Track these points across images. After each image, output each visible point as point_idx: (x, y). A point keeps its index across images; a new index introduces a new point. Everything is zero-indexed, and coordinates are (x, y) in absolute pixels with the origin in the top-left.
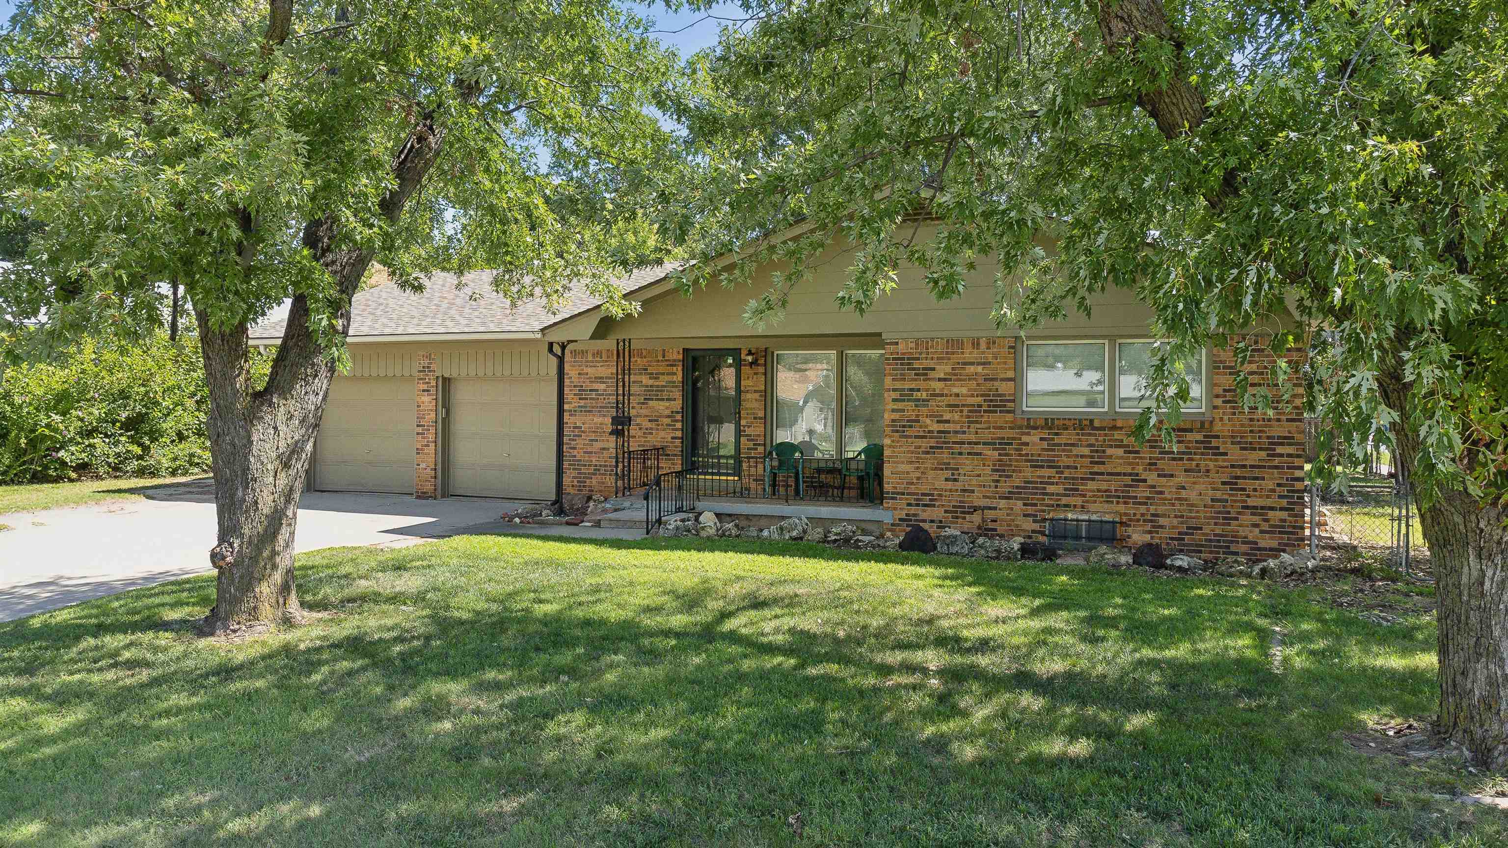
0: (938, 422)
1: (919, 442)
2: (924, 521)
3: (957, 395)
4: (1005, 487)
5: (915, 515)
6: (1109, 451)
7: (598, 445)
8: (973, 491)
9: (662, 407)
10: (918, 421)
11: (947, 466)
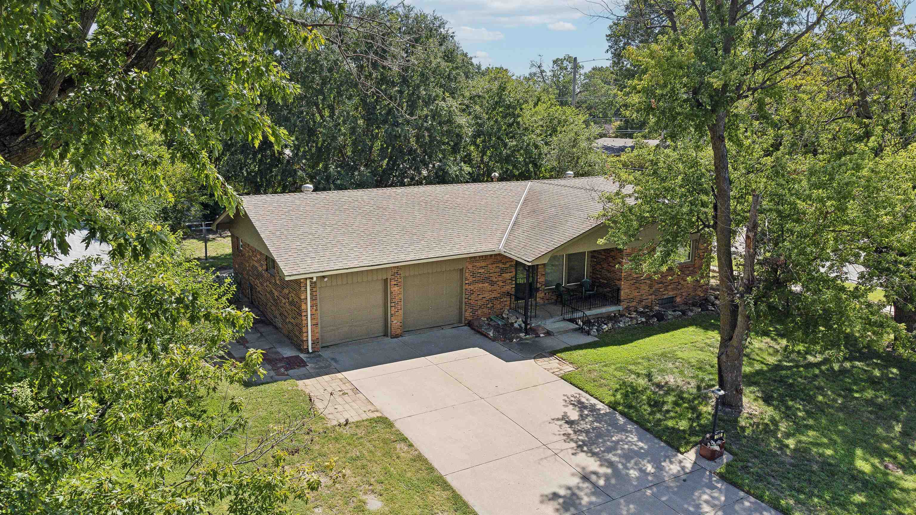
4: (651, 292)
7: (480, 297)
9: (507, 276)
10: (631, 275)
11: (637, 288)
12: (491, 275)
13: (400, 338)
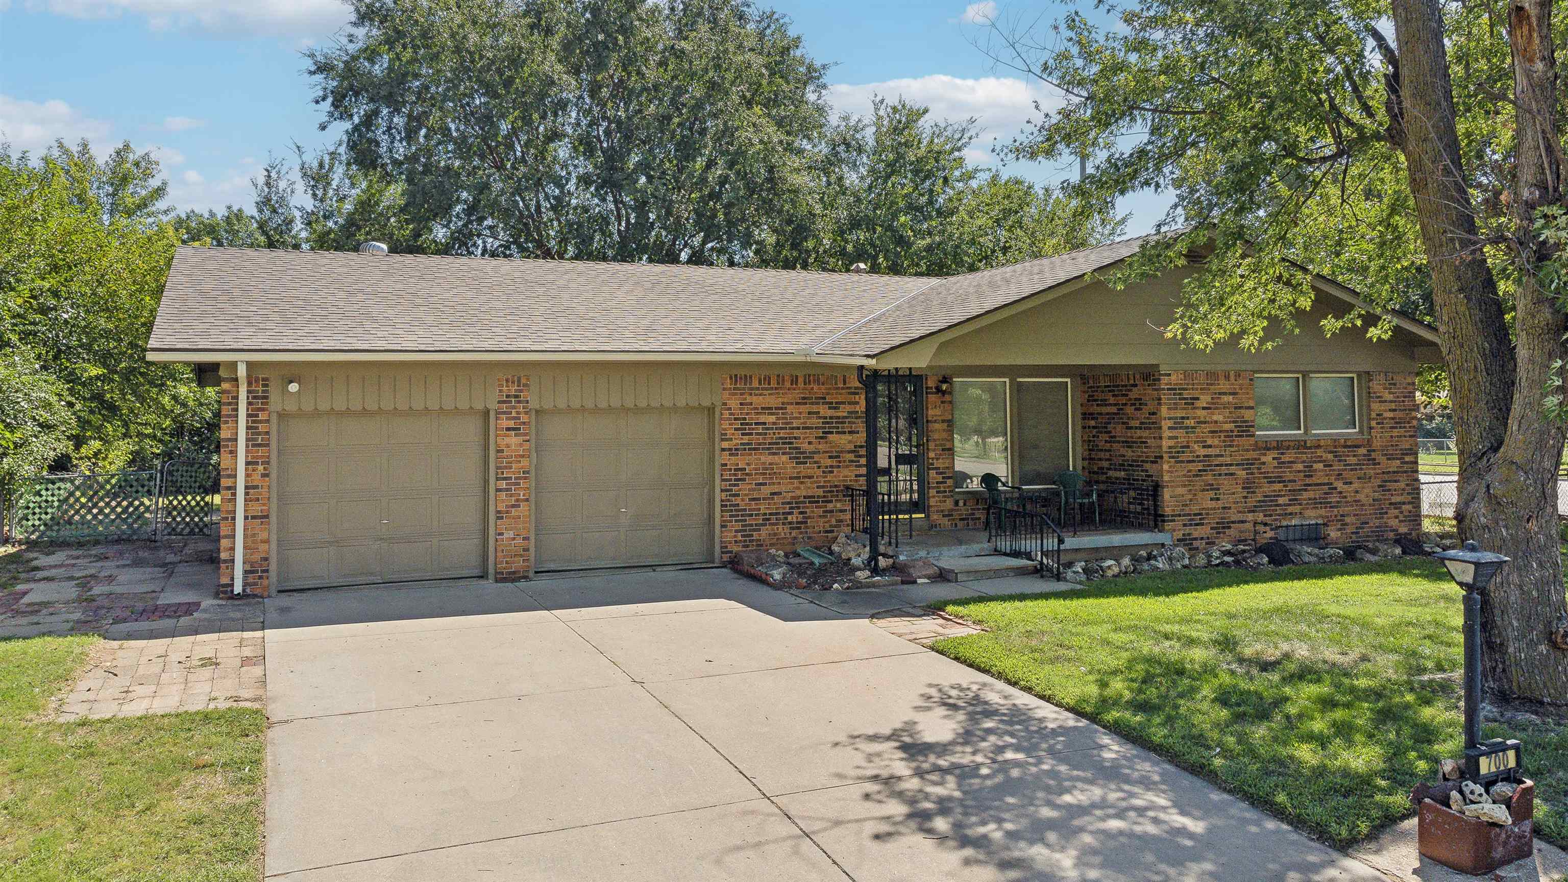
0: (1204, 447)
1: (1191, 466)
2: (1196, 539)
3: (1216, 422)
4: (1252, 502)
5: (1189, 534)
6: (1316, 466)
8: (1230, 508)
10: (1188, 447)
11: (1211, 487)
12: (796, 433)
13: (522, 584)
